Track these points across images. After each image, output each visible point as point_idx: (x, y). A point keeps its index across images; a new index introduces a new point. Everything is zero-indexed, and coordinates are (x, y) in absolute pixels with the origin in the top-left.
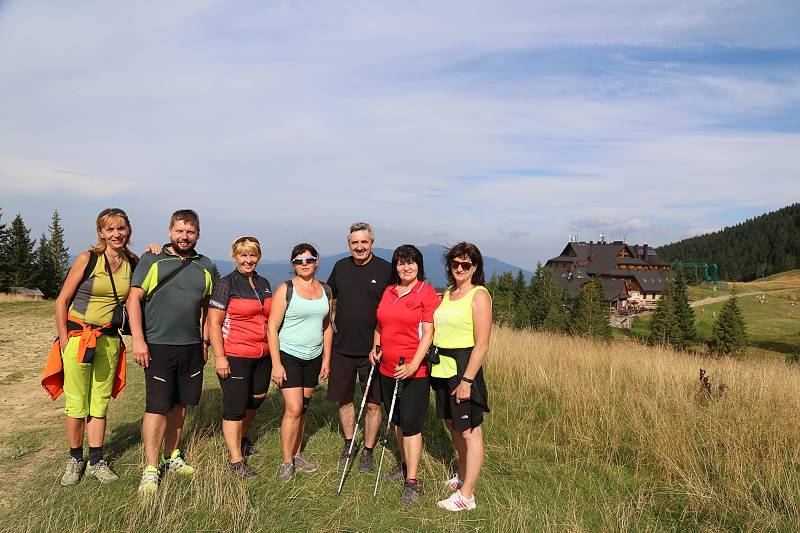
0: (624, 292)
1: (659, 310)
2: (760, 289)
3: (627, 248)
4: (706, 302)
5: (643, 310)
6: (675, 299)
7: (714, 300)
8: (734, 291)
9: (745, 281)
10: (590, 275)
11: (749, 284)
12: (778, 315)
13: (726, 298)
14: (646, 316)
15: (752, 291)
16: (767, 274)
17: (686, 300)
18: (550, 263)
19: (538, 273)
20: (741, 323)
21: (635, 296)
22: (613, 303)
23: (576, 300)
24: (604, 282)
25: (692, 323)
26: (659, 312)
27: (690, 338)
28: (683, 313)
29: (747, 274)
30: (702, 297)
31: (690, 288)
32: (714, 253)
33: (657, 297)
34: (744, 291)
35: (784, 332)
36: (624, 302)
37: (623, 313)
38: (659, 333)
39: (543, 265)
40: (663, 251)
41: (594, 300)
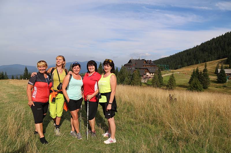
0: (145, 73)
1: (154, 77)
2: (179, 71)
3: (145, 61)
4: (166, 75)
5: (150, 77)
6: (158, 75)
7: (168, 75)
8: (173, 72)
9: (175, 69)
10: (136, 68)
11: (176, 70)
12: (183, 78)
13: (171, 74)
14: (151, 79)
15: (177, 72)
16: (180, 68)
17: (161, 75)
18: (125, 65)
19: (122, 68)
20: (175, 81)
21: (148, 74)
22: (142, 76)
23: (132, 75)
24: (140, 70)
25: (162, 81)
26: (154, 78)
27: (162, 85)
28: (160, 78)
29: (176, 68)
30: (165, 74)
31: (162, 72)
32: (168, 62)
33: (153, 74)
34: (175, 72)
35: (185, 83)
36: (145, 76)
37: (145, 79)
38: (154, 84)
39: (123, 66)
40: (155, 62)
41: (137, 75)
